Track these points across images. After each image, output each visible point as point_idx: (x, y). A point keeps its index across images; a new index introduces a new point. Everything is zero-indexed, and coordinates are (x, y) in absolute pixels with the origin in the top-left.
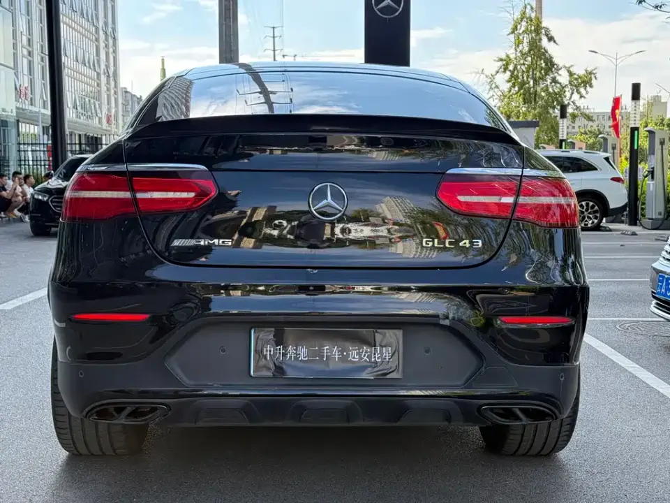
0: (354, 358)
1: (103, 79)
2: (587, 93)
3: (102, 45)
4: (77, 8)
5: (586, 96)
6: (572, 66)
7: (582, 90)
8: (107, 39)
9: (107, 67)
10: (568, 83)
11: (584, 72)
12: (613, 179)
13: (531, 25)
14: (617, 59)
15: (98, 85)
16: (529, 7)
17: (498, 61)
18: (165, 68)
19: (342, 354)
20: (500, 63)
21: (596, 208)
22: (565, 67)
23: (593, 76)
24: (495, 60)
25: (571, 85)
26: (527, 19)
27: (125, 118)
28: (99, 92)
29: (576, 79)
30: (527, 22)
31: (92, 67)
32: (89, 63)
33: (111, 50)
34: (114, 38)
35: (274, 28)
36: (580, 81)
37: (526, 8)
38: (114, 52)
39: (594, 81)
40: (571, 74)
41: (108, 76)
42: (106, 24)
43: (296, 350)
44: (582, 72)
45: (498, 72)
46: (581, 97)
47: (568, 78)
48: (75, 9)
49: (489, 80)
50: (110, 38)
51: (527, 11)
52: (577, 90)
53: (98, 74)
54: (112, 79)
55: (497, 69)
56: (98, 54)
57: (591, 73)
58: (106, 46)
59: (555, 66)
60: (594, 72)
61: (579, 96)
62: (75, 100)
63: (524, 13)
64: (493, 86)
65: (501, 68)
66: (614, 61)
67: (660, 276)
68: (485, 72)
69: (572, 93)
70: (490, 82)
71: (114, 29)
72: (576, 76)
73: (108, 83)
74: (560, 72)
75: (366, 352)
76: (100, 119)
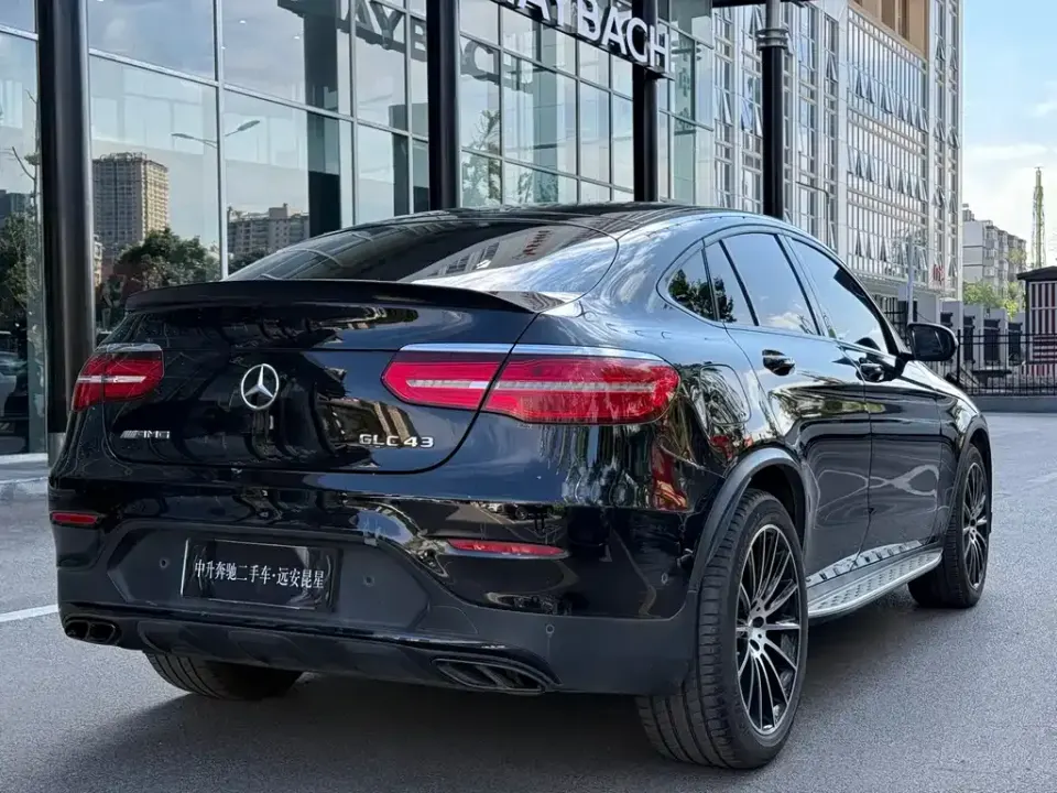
0: (283, 581)
1: (933, 211)
3: (933, 158)
4: (892, 106)
8: (941, 149)
9: (940, 192)
15: (923, 221)
18: (1042, 184)
19: (271, 576)
27: (986, 268)
28: (924, 232)
31: (913, 194)
32: (909, 187)
33: (948, 165)
34: (955, 146)
38: (954, 167)
41: (942, 206)
42: (941, 126)
43: (225, 567)
48: (888, 108)
50: (947, 146)
53: (925, 205)
54: (947, 209)
56: (925, 173)
58: (941, 160)
62: (883, 247)
71: (954, 133)
73: (941, 215)
75: (296, 575)
76: (925, 274)
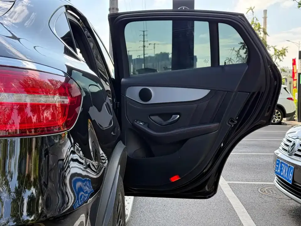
2: (283, 58)
5: (283, 60)
6: (276, 46)
7: (281, 57)
10: (274, 54)
11: (282, 49)
12: (288, 99)
13: (256, 27)
14: (299, 44)
16: (255, 19)
17: (240, 44)
20: (241, 45)
21: (279, 113)
22: (272, 46)
23: (286, 51)
24: (239, 43)
25: (275, 55)
26: (254, 24)
29: (278, 52)
30: (254, 26)
35: (144, 31)
36: (279, 53)
37: (254, 19)
39: (286, 53)
40: (275, 50)
44: (281, 49)
45: (240, 49)
46: (280, 60)
47: (274, 52)
49: (237, 53)
51: (254, 20)
52: (278, 57)
55: (240, 48)
57: (285, 50)
59: (268, 46)
60: (287, 49)
61: (279, 60)
63: (253, 21)
64: (239, 56)
65: (241, 47)
66: (298, 45)
67: (278, 160)
68: (235, 49)
69: (276, 59)
70: (237, 54)
72: (278, 51)
74: (270, 49)
